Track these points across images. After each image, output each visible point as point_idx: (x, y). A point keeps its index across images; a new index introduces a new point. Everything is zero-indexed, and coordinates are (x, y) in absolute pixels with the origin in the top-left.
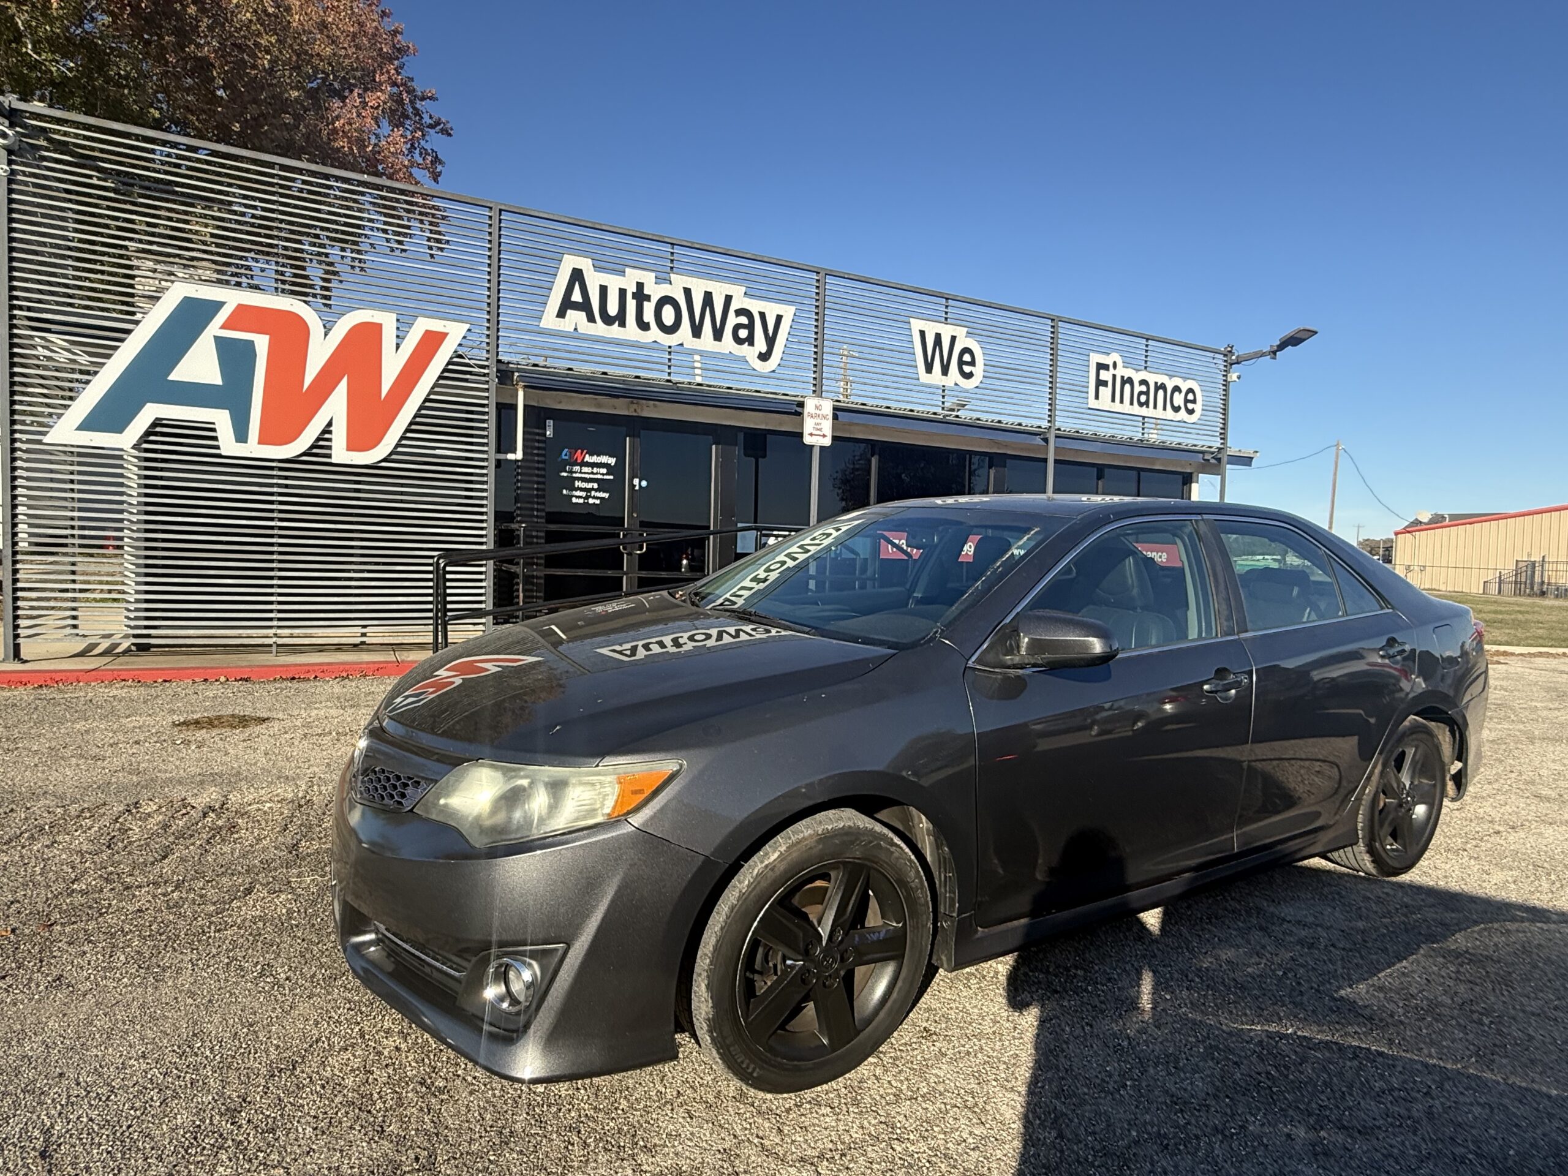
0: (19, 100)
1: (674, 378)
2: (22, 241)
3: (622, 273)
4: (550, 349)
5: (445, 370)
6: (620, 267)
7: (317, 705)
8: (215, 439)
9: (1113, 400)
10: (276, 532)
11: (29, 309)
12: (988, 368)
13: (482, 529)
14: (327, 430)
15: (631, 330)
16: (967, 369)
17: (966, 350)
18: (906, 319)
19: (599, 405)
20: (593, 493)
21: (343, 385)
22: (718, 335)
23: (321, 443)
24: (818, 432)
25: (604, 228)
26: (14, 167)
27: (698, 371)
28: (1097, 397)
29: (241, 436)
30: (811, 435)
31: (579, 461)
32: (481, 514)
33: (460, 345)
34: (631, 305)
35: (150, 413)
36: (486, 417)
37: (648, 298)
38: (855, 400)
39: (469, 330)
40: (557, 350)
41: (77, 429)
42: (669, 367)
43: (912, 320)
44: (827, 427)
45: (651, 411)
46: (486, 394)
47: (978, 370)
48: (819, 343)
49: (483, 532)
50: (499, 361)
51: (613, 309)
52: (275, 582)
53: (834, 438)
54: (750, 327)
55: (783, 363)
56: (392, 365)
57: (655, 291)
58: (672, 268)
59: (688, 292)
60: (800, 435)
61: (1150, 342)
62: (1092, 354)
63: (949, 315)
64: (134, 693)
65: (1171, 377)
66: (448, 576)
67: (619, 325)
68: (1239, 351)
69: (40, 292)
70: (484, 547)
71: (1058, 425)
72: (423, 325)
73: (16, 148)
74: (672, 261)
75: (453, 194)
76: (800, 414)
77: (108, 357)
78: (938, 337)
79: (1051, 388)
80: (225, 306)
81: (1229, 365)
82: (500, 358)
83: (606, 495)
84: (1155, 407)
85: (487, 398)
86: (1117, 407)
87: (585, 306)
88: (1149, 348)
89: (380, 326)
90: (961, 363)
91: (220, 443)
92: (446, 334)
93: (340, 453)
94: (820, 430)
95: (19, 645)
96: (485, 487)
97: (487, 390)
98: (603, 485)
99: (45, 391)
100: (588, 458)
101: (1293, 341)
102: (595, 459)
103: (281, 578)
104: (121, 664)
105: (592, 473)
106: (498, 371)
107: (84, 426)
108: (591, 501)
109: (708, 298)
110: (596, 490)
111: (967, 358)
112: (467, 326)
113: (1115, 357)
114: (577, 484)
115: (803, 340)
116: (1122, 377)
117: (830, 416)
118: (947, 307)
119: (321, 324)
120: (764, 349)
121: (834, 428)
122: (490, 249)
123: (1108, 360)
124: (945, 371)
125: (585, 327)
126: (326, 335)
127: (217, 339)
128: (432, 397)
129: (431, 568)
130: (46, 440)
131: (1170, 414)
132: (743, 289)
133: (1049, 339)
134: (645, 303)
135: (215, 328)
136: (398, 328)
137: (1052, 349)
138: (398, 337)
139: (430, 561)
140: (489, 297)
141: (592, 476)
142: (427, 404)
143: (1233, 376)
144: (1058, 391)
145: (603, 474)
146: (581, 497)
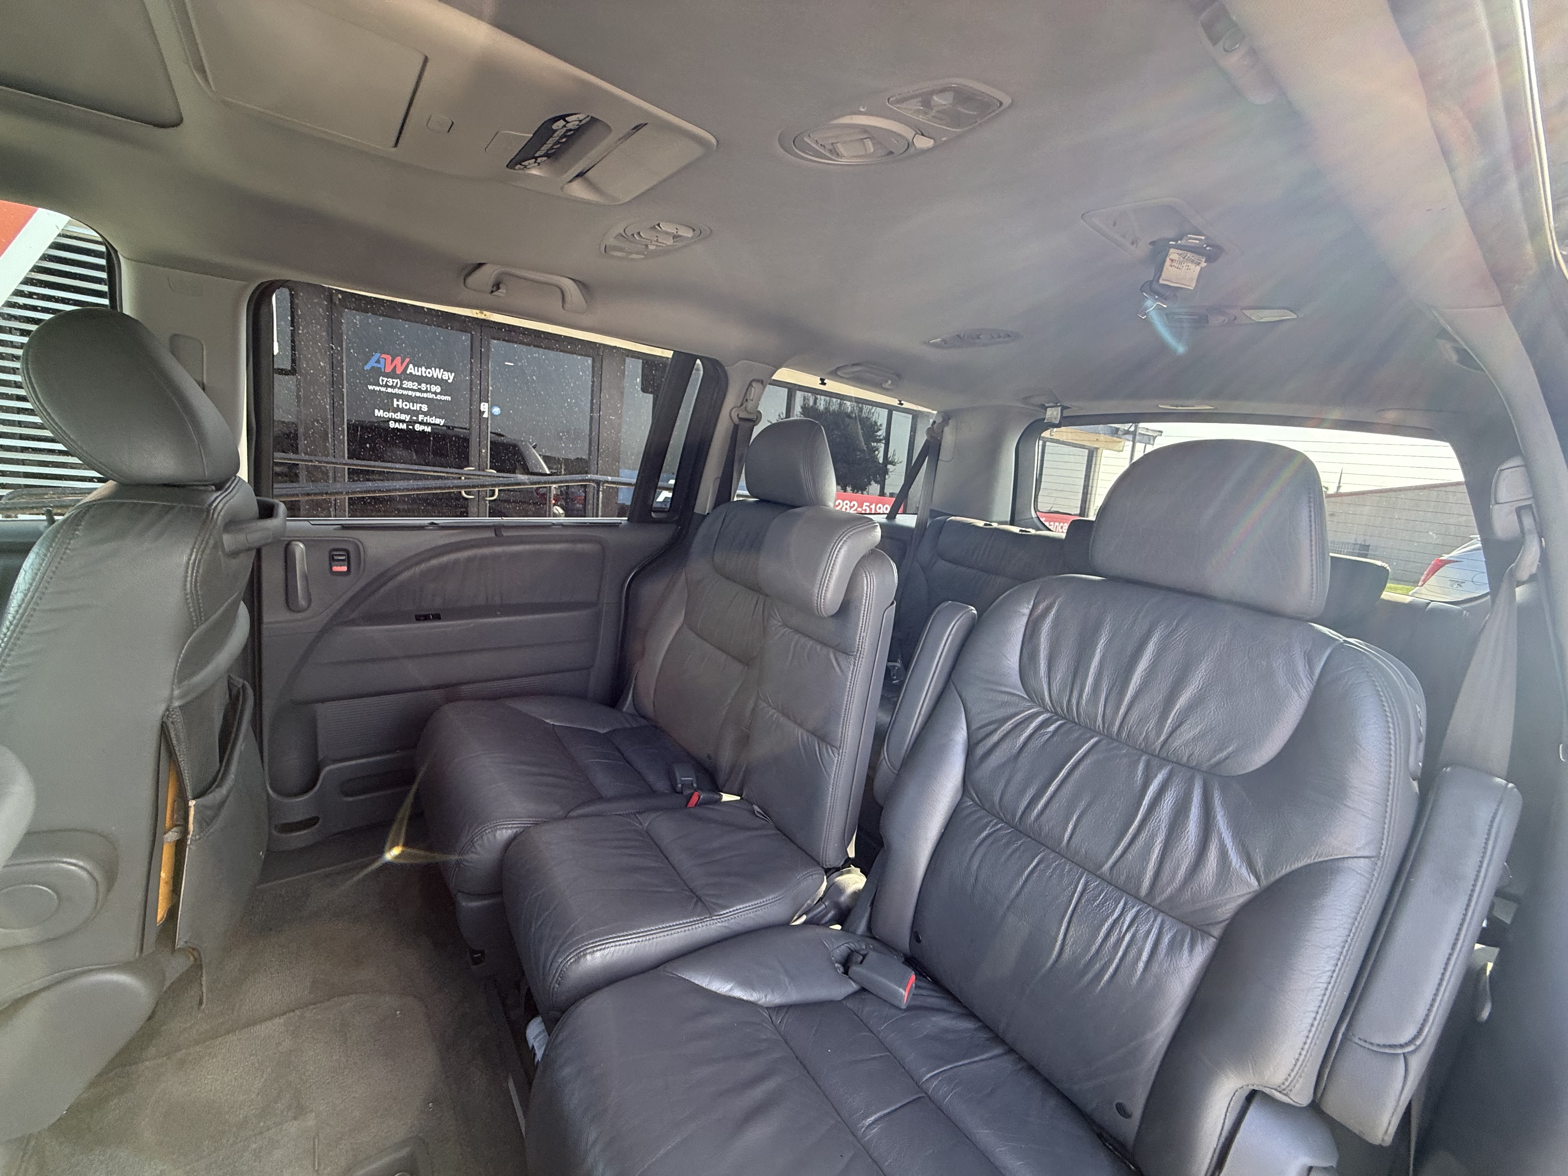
20: (421, 417)
31: (398, 372)
83: (441, 422)
98: (435, 407)
100: (411, 369)
105: (419, 390)
108: (418, 427)
110: (425, 414)
114: (398, 403)
141: (418, 394)
145: (435, 393)
146: (403, 421)
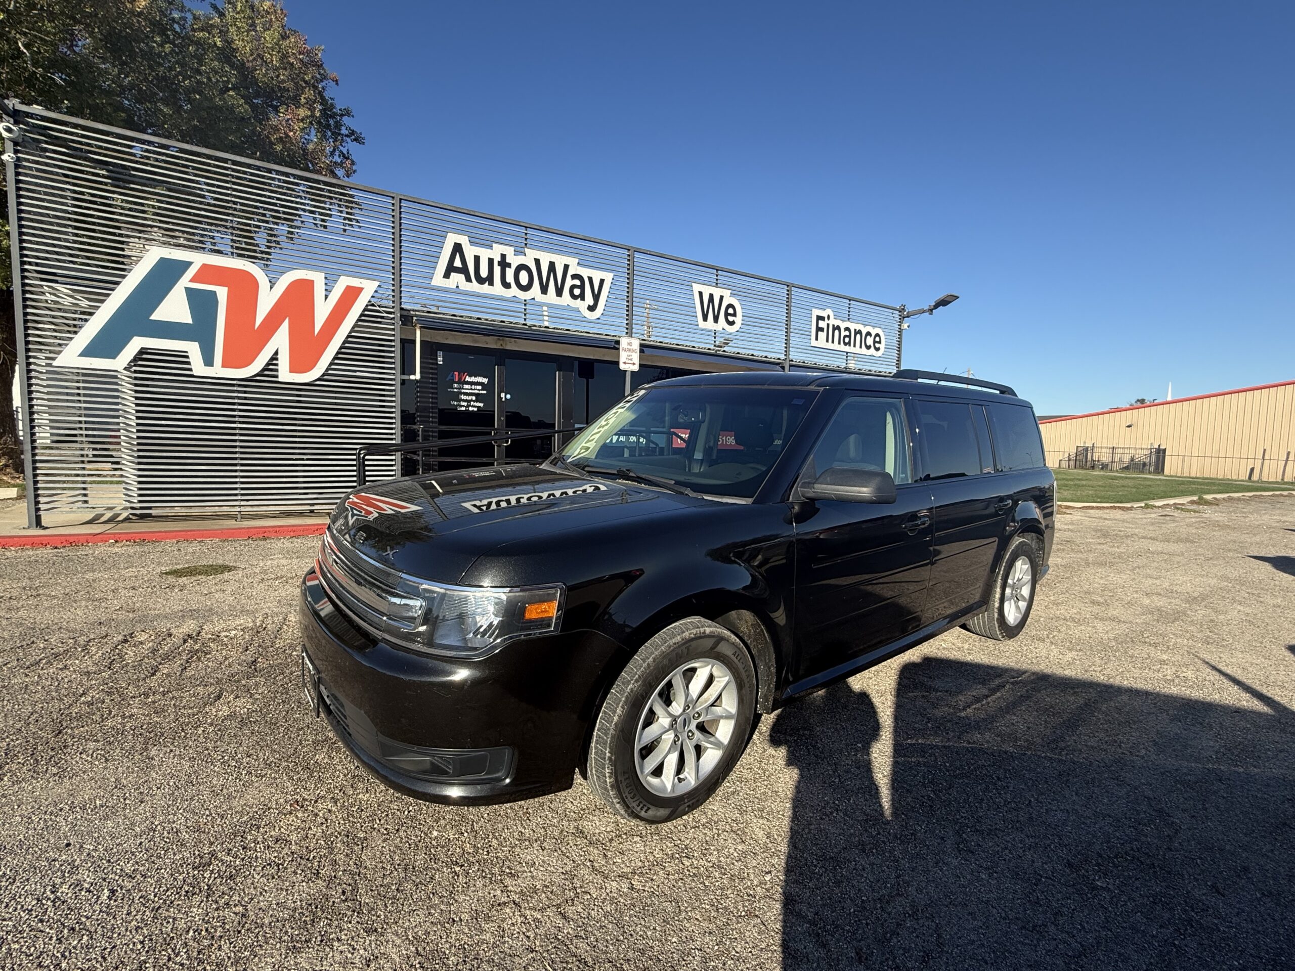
0: (20, 103)
1: (529, 323)
2: (29, 212)
3: (491, 247)
4: (439, 301)
5: (362, 315)
6: (489, 243)
7: (272, 557)
8: (189, 363)
9: (827, 341)
10: (237, 431)
11: (37, 264)
12: (745, 318)
13: (392, 429)
14: (275, 357)
15: (497, 288)
16: (731, 319)
17: (730, 306)
18: (690, 283)
19: (475, 341)
20: (472, 403)
21: (286, 325)
22: (559, 292)
23: (271, 367)
24: (629, 361)
25: (476, 214)
26: (20, 155)
27: (546, 318)
28: (817, 339)
29: (208, 361)
30: (625, 363)
31: (462, 380)
32: (391, 418)
33: (373, 297)
34: (497, 270)
35: (137, 344)
36: (393, 349)
37: (509, 265)
38: (656, 338)
39: (379, 286)
40: (445, 302)
41: (79, 356)
42: (525, 315)
43: (693, 284)
44: (636, 358)
45: (512, 345)
46: (393, 333)
47: (738, 320)
48: (630, 299)
49: (393, 431)
50: (402, 309)
51: (484, 273)
52: (238, 468)
53: (641, 365)
54: (582, 287)
55: (605, 313)
56: (322, 311)
57: (515, 261)
58: (526, 244)
59: (537, 262)
60: (617, 363)
61: (852, 302)
62: (813, 310)
63: (719, 281)
64: (131, 550)
65: (865, 325)
66: (367, 463)
67: (489, 285)
68: (909, 308)
69: (47, 252)
70: (394, 442)
71: (791, 357)
72: (344, 282)
73: (20, 140)
74: (526, 239)
75: (365, 186)
76: (618, 349)
77: (102, 301)
78: (711, 296)
79: (786, 332)
80: (193, 265)
81: (902, 318)
82: (402, 306)
83: (481, 405)
84: (855, 346)
85: (394, 335)
86: (830, 345)
87: (464, 270)
88: (851, 306)
89: (312, 282)
90: (727, 314)
91: (193, 366)
92: (362, 289)
93: (285, 374)
94: (631, 360)
95: (40, 515)
96: (394, 399)
97: (393, 330)
98: (479, 397)
99: (53, 327)
100: (468, 379)
101: (943, 303)
102: (473, 379)
103: (242, 465)
104: (121, 529)
105: (471, 389)
106: (401, 315)
107: (84, 354)
108: (471, 409)
109: (552, 266)
110: (474, 401)
111: (731, 311)
112: (378, 283)
113: (829, 312)
114: (463, 397)
115: (618, 297)
116: (833, 325)
117: (638, 351)
118: (717, 275)
119: (267, 279)
120: (592, 303)
121: (641, 358)
122: (393, 228)
123: (824, 314)
124: (716, 319)
125: (465, 286)
126: (271, 288)
127: (188, 290)
128: (353, 334)
129: (354, 457)
130: (55, 363)
131: (864, 350)
132: (577, 260)
133: (785, 299)
134: (507, 269)
135: (185, 281)
136: (326, 284)
137: (787, 306)
138: (326, 290)
139: (354, 452)
140: (393, 262)
141: (471, 391)
142: (350, 339)
143: (905, 326)
144: (791, 334)
145: (479, 390)
146: (464, 406)
